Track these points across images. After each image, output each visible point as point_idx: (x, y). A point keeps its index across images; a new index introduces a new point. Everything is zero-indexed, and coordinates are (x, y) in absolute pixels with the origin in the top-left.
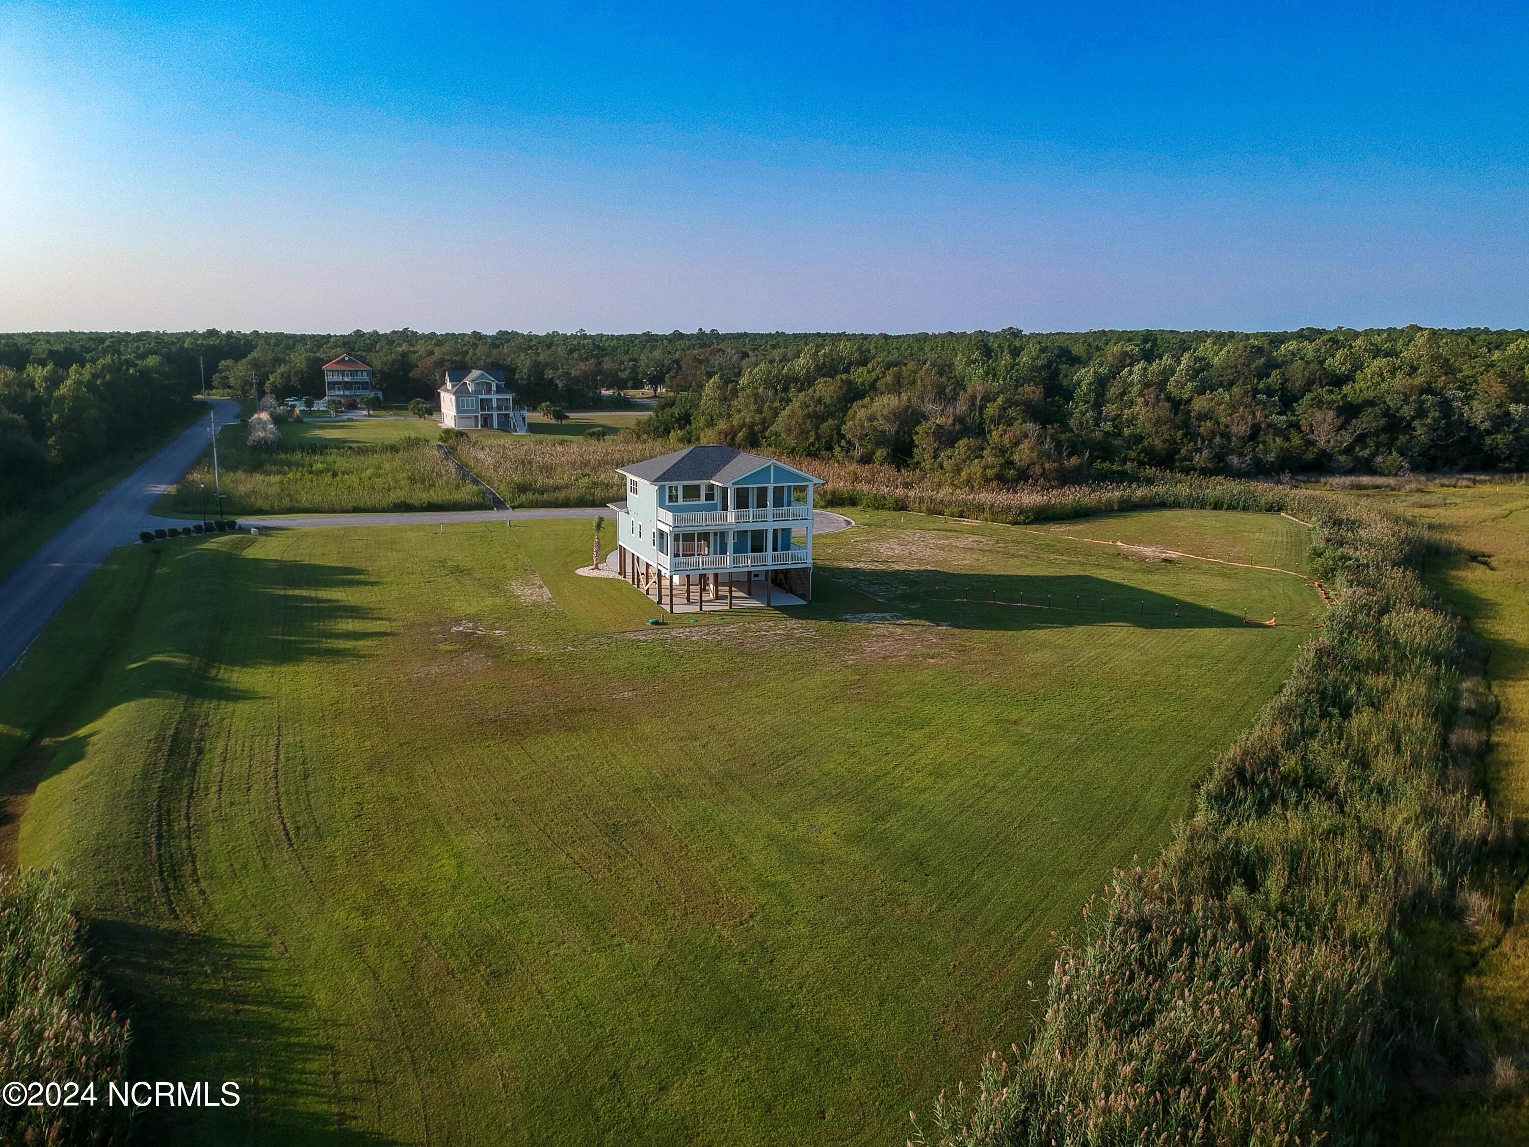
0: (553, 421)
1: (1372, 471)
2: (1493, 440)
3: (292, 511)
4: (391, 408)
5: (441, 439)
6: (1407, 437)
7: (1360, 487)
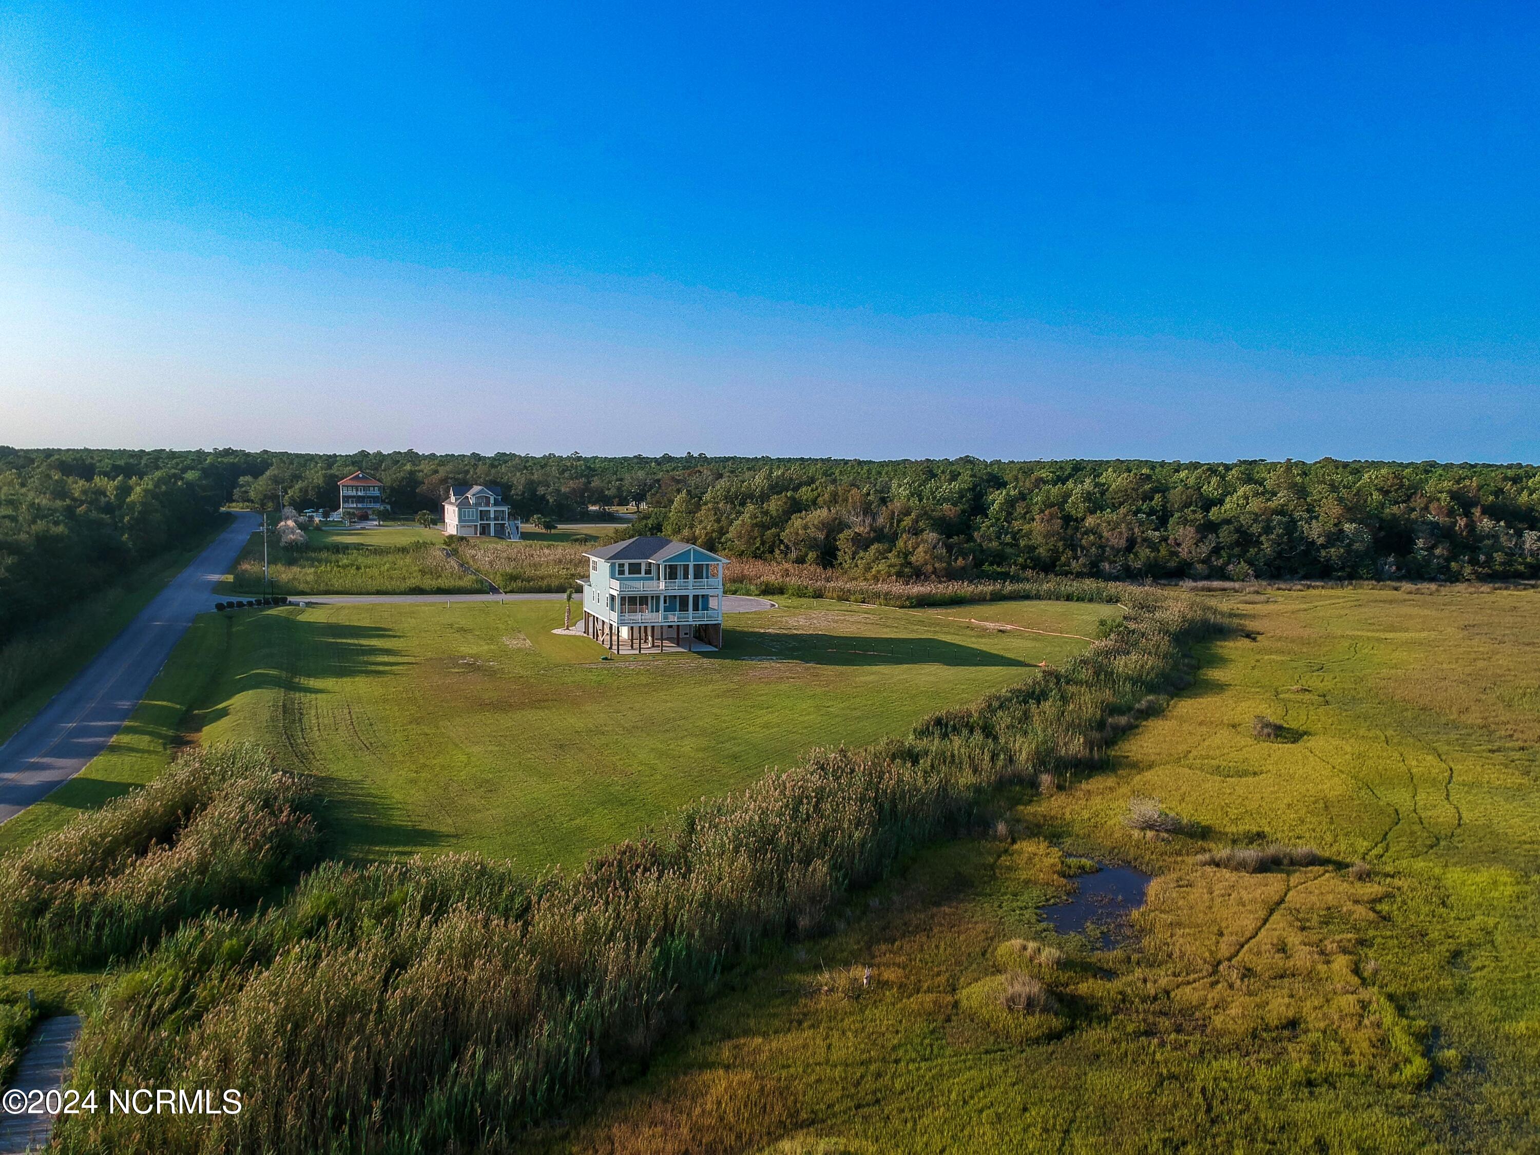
0: (544, 531)
1: (1225, 577)
2: (1327, 553)
3: (327, 593)
4: (399, 520)
5: (445, 543)
6: (1256, 549)
7: (1210, 590)
